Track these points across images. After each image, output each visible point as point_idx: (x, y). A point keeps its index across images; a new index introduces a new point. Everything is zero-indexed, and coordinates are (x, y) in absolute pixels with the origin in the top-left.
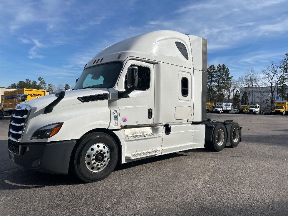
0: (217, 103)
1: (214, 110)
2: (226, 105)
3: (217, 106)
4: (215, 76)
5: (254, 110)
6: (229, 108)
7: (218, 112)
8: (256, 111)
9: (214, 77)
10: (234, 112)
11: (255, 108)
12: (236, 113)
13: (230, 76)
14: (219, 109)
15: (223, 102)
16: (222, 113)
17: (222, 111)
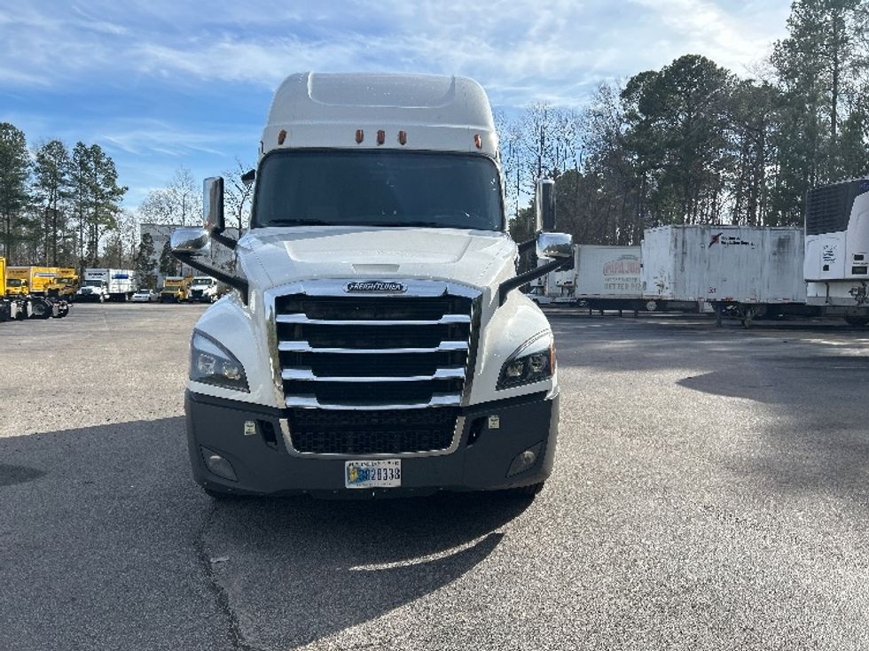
0: (88, 270)
1: (80, 292)
2: (119, 277)
3: (88, 278)
4: (67, 177)
5: (204, 292)
6: (126, 286)
7: (95, 299)
8: (210, 294)
9: (63, 182)
10: (144, 296)
11: (207, 286)
12: (150, 301)
13: (119, 184)
14: (96, 290)
15: (109, 267)
16: (106, 301)
17: (107, 297)
